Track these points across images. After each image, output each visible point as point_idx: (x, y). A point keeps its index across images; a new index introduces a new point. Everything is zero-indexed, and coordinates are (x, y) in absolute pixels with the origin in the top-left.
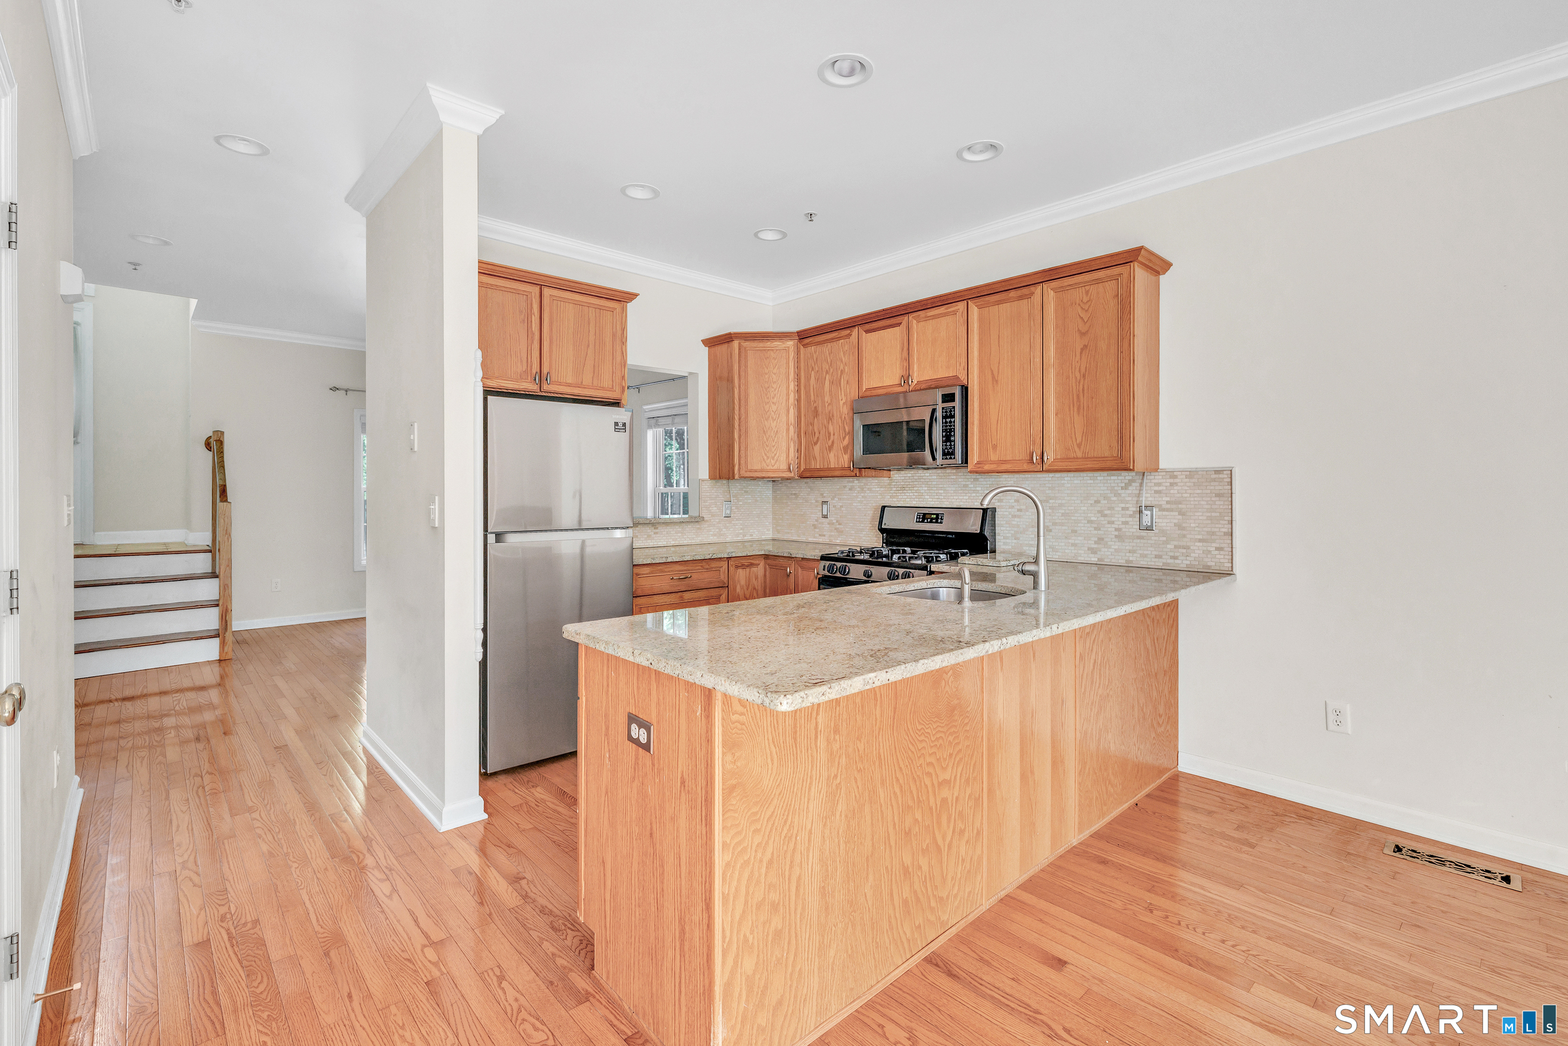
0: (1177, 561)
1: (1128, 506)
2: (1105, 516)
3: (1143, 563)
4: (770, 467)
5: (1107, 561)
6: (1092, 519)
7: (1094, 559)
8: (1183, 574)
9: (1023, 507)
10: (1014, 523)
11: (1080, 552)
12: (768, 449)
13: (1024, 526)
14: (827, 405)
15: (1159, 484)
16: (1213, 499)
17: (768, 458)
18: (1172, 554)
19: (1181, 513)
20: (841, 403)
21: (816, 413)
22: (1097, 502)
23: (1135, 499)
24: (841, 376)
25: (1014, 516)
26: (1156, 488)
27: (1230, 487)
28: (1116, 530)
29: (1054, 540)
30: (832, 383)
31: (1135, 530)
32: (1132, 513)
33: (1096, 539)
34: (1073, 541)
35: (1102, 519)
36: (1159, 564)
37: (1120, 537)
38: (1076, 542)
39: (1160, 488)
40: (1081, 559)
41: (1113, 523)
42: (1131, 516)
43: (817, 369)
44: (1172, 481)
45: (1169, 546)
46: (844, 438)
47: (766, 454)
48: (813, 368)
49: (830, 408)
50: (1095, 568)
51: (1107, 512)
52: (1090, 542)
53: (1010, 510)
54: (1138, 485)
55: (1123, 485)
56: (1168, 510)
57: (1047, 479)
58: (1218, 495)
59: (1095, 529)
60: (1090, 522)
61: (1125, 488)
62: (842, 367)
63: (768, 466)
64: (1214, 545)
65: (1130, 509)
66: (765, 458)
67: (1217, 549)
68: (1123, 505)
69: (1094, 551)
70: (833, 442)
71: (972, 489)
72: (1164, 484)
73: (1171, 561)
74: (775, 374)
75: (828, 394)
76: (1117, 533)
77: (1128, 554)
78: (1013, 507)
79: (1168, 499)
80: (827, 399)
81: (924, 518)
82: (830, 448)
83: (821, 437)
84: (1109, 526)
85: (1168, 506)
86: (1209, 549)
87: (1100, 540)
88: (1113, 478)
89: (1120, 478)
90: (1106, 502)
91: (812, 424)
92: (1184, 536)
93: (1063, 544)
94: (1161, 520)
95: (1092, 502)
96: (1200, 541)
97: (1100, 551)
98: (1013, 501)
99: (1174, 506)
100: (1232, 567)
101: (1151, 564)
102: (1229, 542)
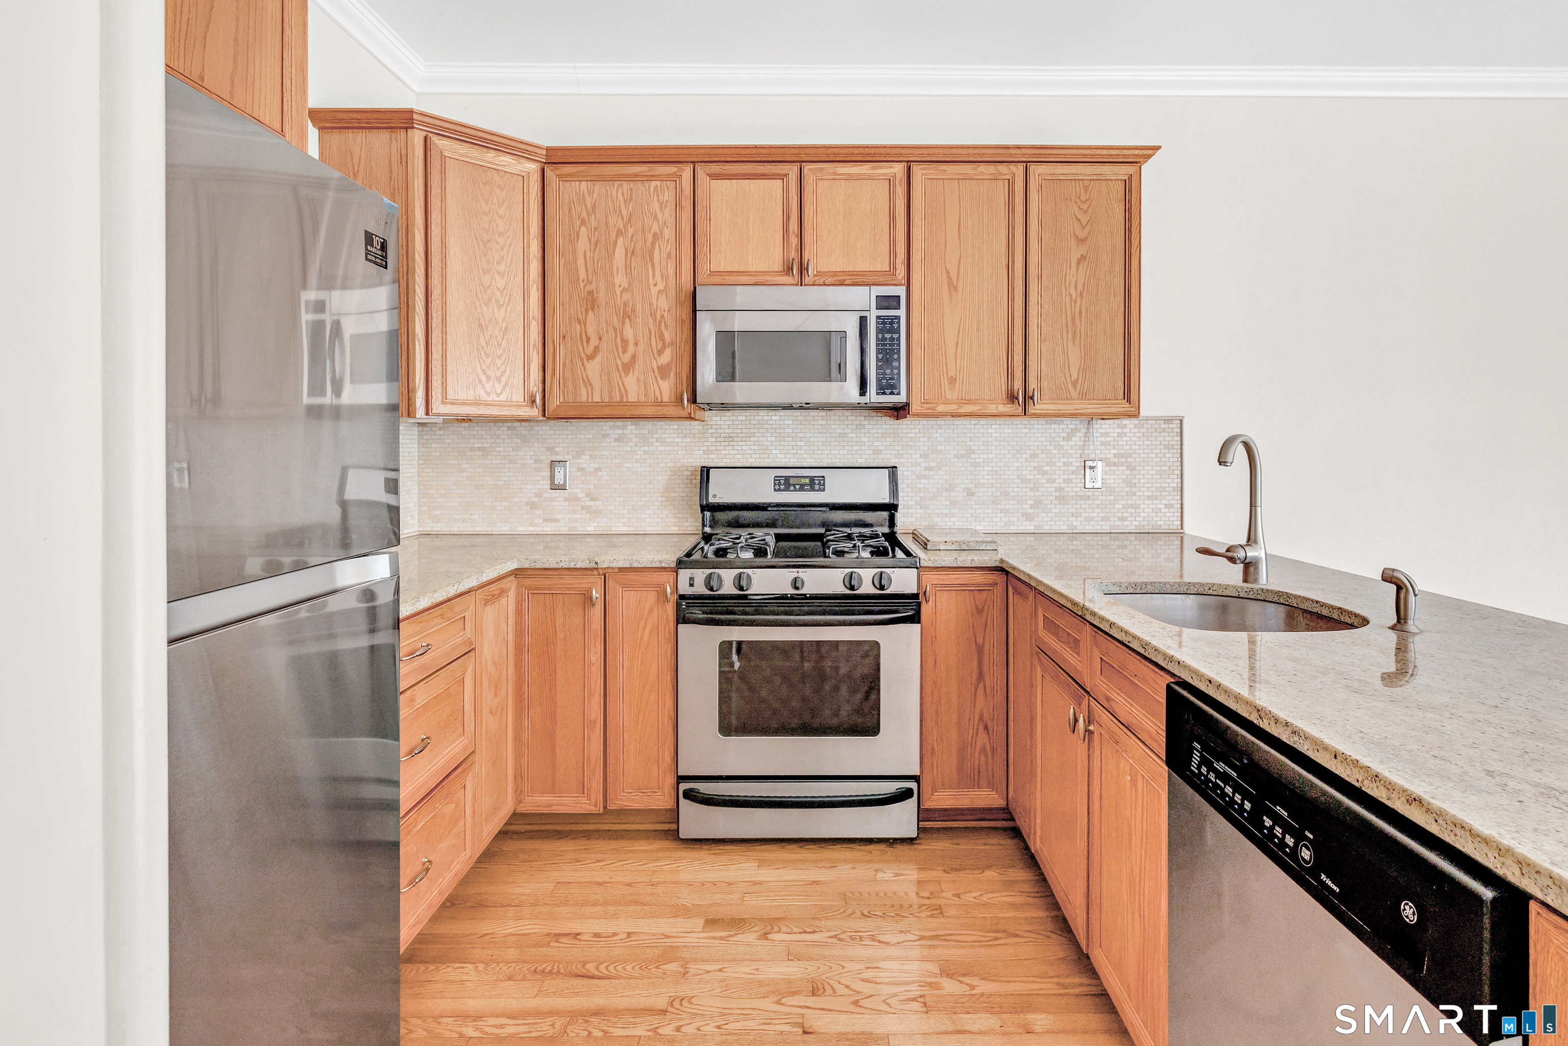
0: (1125, 523)
1: (1070, 460)
2: (1046, 473)
3: (1089, 528)
4: (493, 397)
5: (1046, 529)
6: (1028, 477)
7: (1030, 527)
8: (1132, 537)
9: (933, 464)
10: (919, 486)
11: (1012, 519)
12: (488, 361)
13: (935, 490)
14: (618, 290)
15: (1107, 434)
16: (1163, 451)
17: (488, 378)
18: (1120, 515)
19: (1131, 467)
20: (654, 290)
21: (591, 302)
22: (1034, 456)
23: (1080, 452)
24: (653, 244)
25: (920, 477)
26: (1103, 439)
27: (1179, 438)
28: (1057, 489)
29: (977, 507)
30: (631, 253)
31: (1079, 489)
32: (1075, 468)
33: (1033, 502)
34: (1003, 507)
35: (1040, 477)
36: (1106, 528)
37: (1061, 499)
38: (1007, 507)
39: (1108, 439)
40: (1013, 529)
41: (1054, 481)
42: (1073, 473)
43: (594, 224)
44: (1120, 430)
45: (1117, 506)
46: (660, 352)
47: (484, 372)
48: (583, 222)
49: (626, 296)
50: (1030, 538)
51: (1045, 468)
52: (1024, 506)
53: (914, 469)
54: (1082, 435)
55: (1065, 435)
56: (1114, 464)
57: (968, 426)
58: (1166, 447)
59: (1031, 489)
60: (1025, 481)
61: (1068, 438)
62: (655, 228)
63: (488, 394)
64: (1164, 502)
65: (1074, 464)
66: (483, 378)
67: (1166, 506)
68: (1065, 460)
69: (1028, 517)
70: (634, 357)
71: (855, 439)
72: (1112, 435)
73: (1120, 523)
74: (501, 217)
75: (622, 271)
76: (1057, 494)
77: (1071, 519)
78: (919, 464)
79: (1115, 451)
80: (620, 279)
81: (784, 484)
82: (628, 368)
83: (604, 346)
84: (1049, 485)
85: (1116, 460)
86: (1159, 506)
87: (1038, 503)
88: (1053, 426)
89: (1061, 426)
90: (1044, 456)
91: (583, 322)
92: (1134, 494)
93: (989, 511)
94: (1108, 477)
95: (1028, 456)
96: (1149, 498)
97: (1038, 517)
98: (918, 456)
99: (1122, 460)
100: (1182, 525)
101: (1098, 529)
102: (1179, 498)
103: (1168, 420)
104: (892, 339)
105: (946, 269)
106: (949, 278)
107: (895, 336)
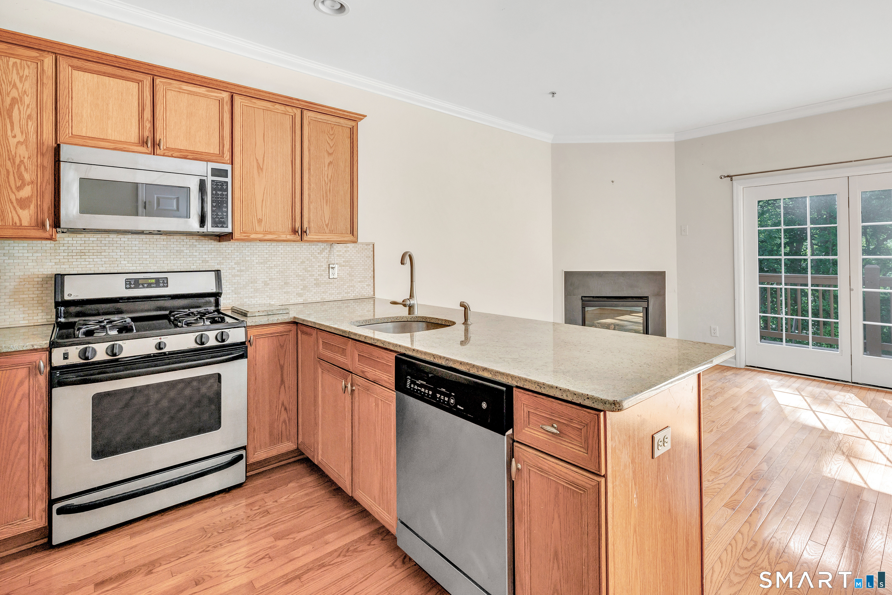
0: (349, 295)
1: (322, 264)
2: (309, 271)
3: (331, 299)
5: (310, 300)
6: (300, 274)
7: (301, 300)
8: (352, 302)
9: (243, 268)
10: (234, 281)
11: (291, 297)
13: (245, 283)
15: (340, 251)
16: (366, 259)
18: (346, 291)
19: (351, 267)
22: (303, 262)
23: (327, 260)
25: (235, 276)
26: (338, 253)
27: (372, 253)
28: (315, 280)
29: (270, 291)
31: (326, 279)
32: (324, 268)
33: (302, 287)
34: (286, 290)
35: (306, 273)
36: (340, 298)
37: (317, 285)
38: (288, 290)
39: (340, 253)
40: (292, 302)
41: (313, 275)
42: (323, 271)
44: (346, 249)
45: (345, 287)
50: (301, 306)
51: (309, 269)
52: (298, 289)
53: (230, 271)
54: (328, 251)
55: (319, 251)
56: (343, 266)
57: (265, 246)
58: (366, 257)
59: (301, 280)
60: (298, 276)
61: (320, 253)
64: (366, 283)
65: (323, 266)
67: (367, 286)
68: (319, 264)
69: (299, 295)
71: (188, 254)
72: (342, 251)
73: (346, 295)
76: (315, 282)
77: (322, 294)
78: (234, 268)
79: (344, 259)
81: (134, 283)
84: (311, 277)
85: (344, 264)
86: (364, 286)
87: (305, 288)
88: (313, 247)
89: (317, 247)
90: (308, 262)
92: (353, 280)
93: (278, 293)
94: (340, 272)
95: (300, 263)
96: (359, 282)
97: (305, 294)
98: (233, 264)
99: (347, 264)
100: (374, 294)
101: (336, 298)
102: (373, 281)
103: (368, 244)
104: (222, 195)
105: (256, 158)
106: (258, 163)
107: (225, 193)
